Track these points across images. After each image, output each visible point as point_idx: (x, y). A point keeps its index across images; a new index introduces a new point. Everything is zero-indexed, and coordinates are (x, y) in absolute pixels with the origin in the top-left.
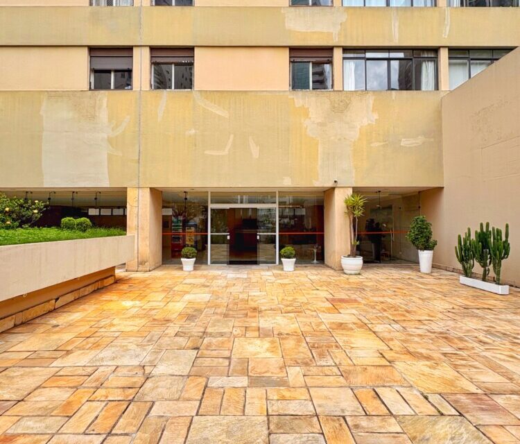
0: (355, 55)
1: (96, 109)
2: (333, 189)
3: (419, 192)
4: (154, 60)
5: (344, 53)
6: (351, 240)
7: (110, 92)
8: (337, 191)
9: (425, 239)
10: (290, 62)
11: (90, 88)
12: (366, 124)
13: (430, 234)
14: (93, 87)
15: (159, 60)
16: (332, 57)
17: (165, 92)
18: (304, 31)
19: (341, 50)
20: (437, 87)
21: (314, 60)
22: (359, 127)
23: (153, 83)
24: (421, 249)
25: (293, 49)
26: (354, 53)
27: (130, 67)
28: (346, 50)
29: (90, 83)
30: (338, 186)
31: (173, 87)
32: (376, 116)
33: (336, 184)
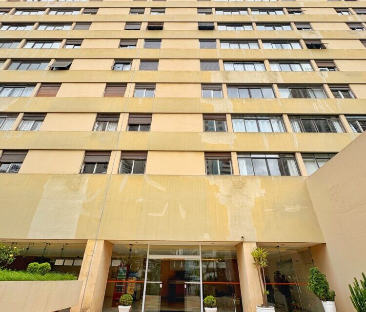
0: (245, 156)
1: (81, 185)
2: (242, 243)
3: (309, 247)
4: (123, 157)
5: (237, 155)
6: (262, 289)
7: (92, 175)
8: (244, 245)
9: (324, 290)
10: (205, 159)
11: (80, 172)
12: (259, 196)
13: (327, 284)
14: (82, 172)
15: (125, 158)
16: (230, 157)
17: (127, 176)
18: (213, 143)
19: (236, 153)
20: (300, 174)
21: (220, 158)
22: (254, 198)
23: (120, 170)
24: (324, 300)
25: (206, 152)
26: (244, 155)
27: (108, 161)
28: (238, 153)
29: (81, 170)
30: (245, 241)
31: (132, 172)
32: (264, 191)
33: (243, 239)
